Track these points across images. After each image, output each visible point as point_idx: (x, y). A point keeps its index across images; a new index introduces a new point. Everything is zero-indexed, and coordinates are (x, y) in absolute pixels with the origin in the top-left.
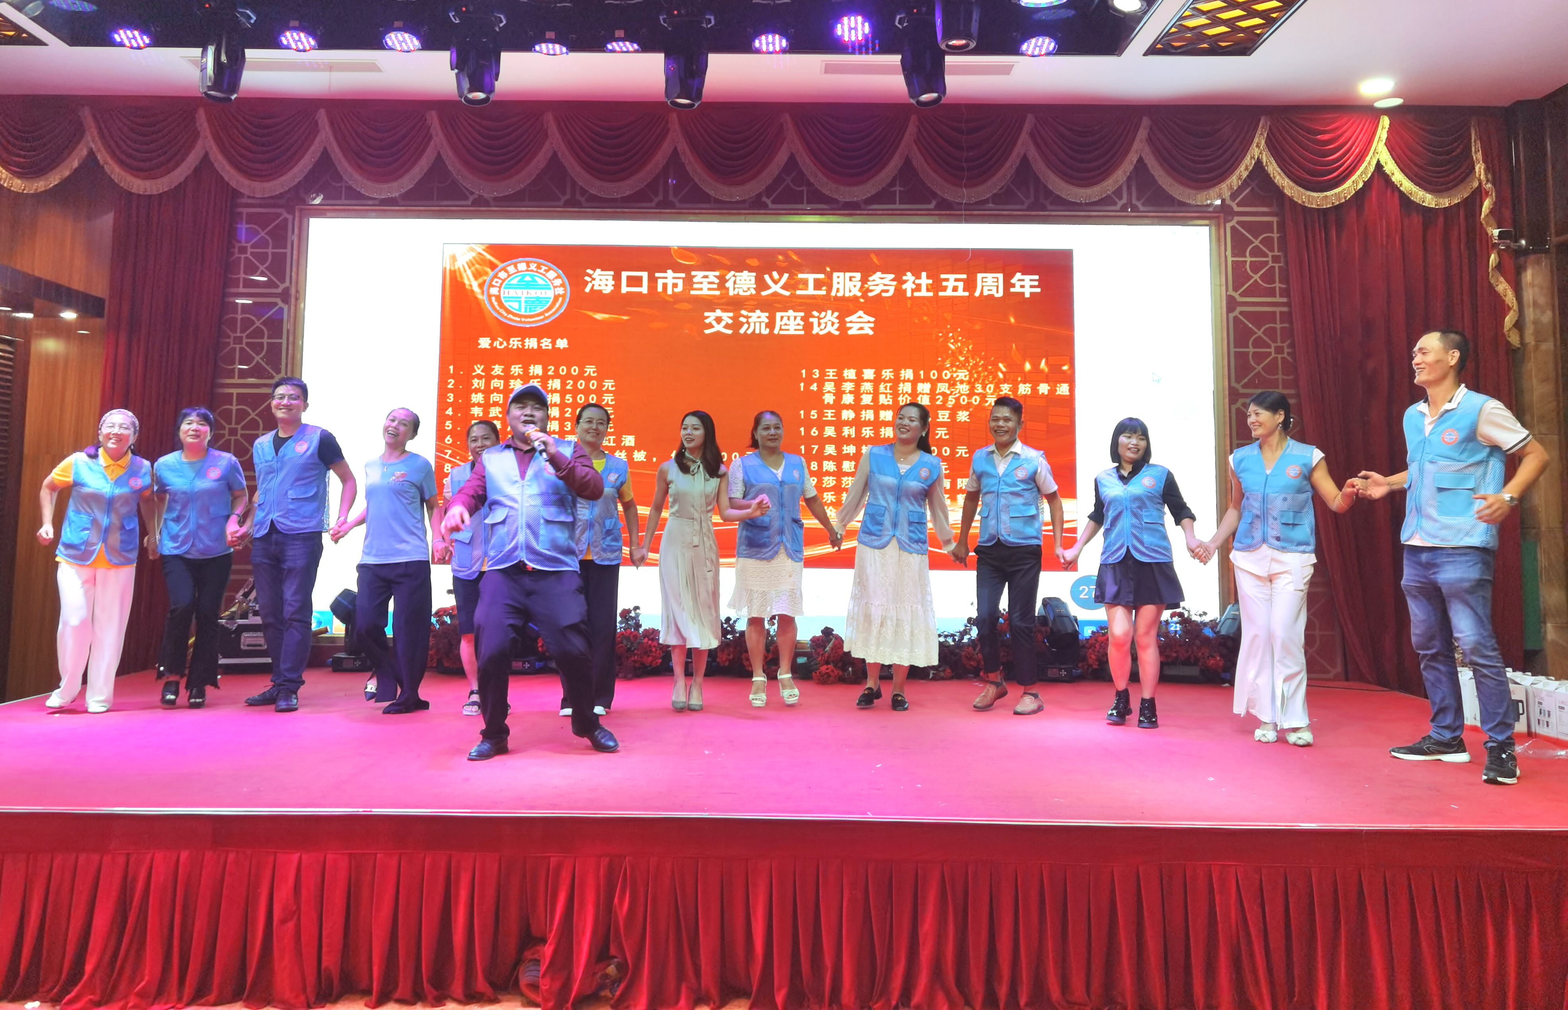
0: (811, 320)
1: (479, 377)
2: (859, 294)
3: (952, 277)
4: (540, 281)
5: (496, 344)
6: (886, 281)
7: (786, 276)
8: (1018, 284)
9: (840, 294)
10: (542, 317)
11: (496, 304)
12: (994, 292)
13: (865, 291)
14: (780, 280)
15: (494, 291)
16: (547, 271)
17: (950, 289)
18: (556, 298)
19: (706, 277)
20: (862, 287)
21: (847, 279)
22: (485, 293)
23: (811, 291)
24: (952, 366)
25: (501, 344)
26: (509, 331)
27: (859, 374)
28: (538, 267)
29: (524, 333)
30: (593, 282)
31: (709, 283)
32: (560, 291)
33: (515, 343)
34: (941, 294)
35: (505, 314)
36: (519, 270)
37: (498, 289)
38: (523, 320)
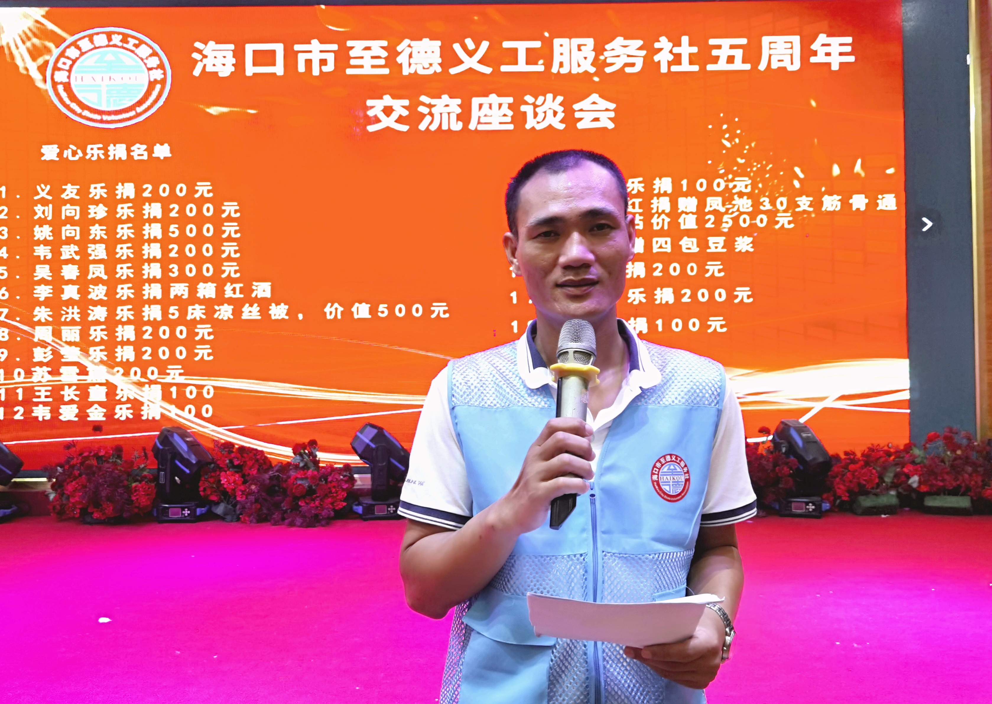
4: (128, 61)
22: (48, 79)
35: (79, 110)
36: (97, 46)
37: (67, 74)
38: (105, 118)
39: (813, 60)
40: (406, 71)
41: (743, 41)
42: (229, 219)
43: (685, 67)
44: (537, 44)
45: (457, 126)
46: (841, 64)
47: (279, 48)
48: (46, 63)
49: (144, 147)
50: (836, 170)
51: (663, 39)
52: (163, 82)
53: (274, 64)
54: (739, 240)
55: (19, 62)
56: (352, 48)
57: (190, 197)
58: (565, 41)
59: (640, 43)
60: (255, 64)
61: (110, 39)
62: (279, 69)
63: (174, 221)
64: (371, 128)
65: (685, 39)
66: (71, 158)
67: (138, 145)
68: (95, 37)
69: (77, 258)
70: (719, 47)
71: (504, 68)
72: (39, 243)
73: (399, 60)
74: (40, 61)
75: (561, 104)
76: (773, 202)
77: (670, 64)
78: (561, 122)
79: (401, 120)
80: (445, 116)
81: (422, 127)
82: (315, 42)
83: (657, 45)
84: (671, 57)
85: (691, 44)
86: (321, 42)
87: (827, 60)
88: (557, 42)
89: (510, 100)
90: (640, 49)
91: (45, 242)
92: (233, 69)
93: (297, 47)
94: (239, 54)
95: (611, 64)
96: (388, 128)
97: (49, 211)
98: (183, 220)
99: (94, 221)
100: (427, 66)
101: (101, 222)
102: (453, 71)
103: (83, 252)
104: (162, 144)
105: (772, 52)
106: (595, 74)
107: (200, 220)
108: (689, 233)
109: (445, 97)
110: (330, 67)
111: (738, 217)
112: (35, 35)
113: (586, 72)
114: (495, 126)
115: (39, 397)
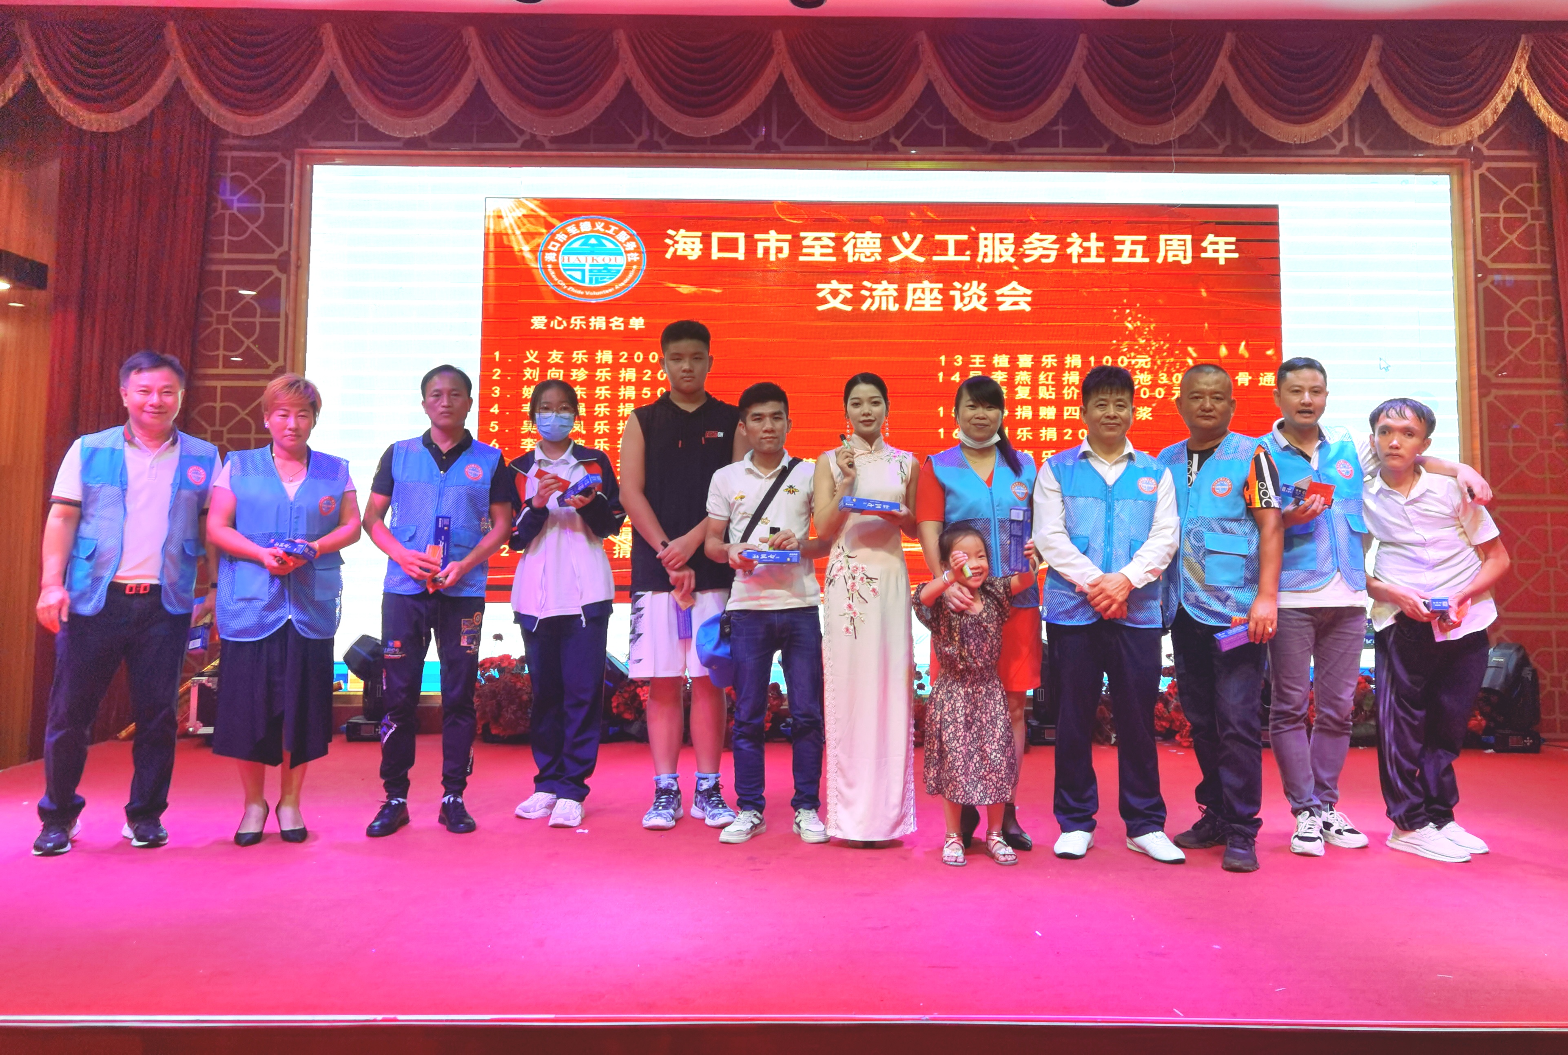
0: (952, 293)
1: (532, 365)
2: (1012, 260)
3: (1128, 239)
4: (609, 245)
5: (554, 324)
6: (1046, 244)
7: (920, 237)
8: (1210, 248)
9: (988, 260)
10: (611, 290)
11: (552, 273)
12: (1180, 258)
13: (1019, 256)
14: (911, 242)
15: (550, 257)
16: (617, 232)
17: (1126, 254)
18: (630, 264)
19: (818, 239)
20: (1016, 250)
21: (997, 241)
22: (540, 259)
23: (951, 256)
24: (1131, 349)
25: (560, 323)
26: (569, 308)
27: (1013, 361)
28: (606, 227)
29: (589, 310)
30: (676, 246)
31: (822, 247)
32: (634, 257)
33: (577, 322)
34: (1115, 260)
35: (565, 287)
37: (555, 254)
61: (593, 226)
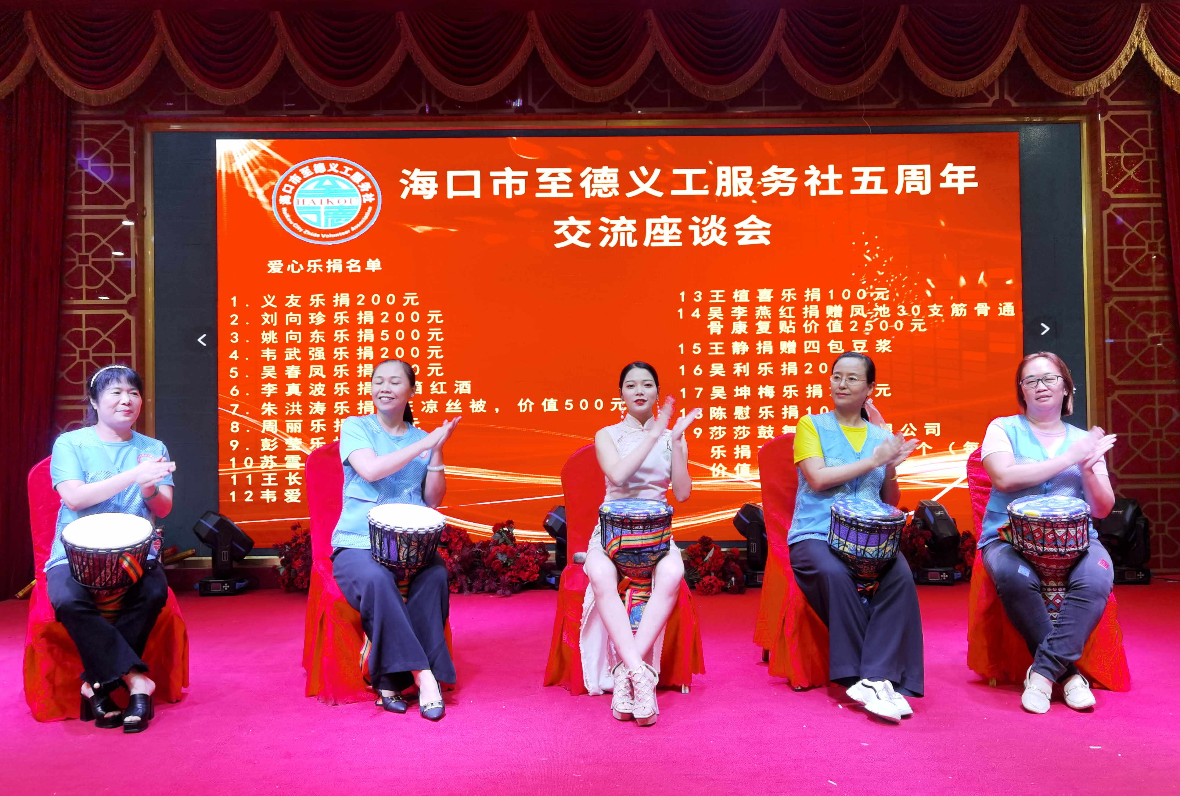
4: (343, 186)
22: (274, 203)
35: (300, 230)
36: (317, 172)
37: (290, 197)
38: (323, 236)
39: (942, 185)
40: (588, 195)
41: (882, 169)
42: (434, 325)
43: (832, 191)
44: (703, 171)
45: (633, 244)
46: (966, 189)
47: (476, 174)
48: (272, 188)
49: (358, 261)
50: (963, 281)
51: (812, 167)
52: (374, 204)
53: (472, 189)
54: (880, 342)
55: (248, 187)
56: (541, 174)
57: (399, 305)
58: (727, 169)
59: (791, 170)
60: (455, 189)
61: (327, 167)
62: (476, 193)
63: (385, 326)
64: (558, 246)
65: (831, 168)
66: (293, 271)
67: (352, 260)
68: (315, 165)
69: (299, 359)
70: (861, 174)
71: (674, 193)
72: (265, 346)
73: (582, 185)
74: (267, 186)
75: (723, 224)
76: (908, 310)
77: (818, 188)
78: (723, 239)
79: (583, 238)
80: (622, 235)
81: (603, 244)
82: (508, 169)
83: (807, 172)
84: (819, 183)
85: (836, 172)
86: (514, 170)
87: (954, 185)
88: (720, 169)
89: (679, 220)
90: (791, 175)
91: (271, 346)
92: (436, 193)
93: (492, 174)
94: (441, 180)
95: (768, 189)
96: (573, 245)
97: (274, 317)
98: (392, 326)
99: (314, 327)
100: (606, 190)
101: (320, 328)
102: (629, 195)
103: (305, 354)
104: (374, 259)
105: (907, 178)
106: (753, 197)
107: (408, 326)
108: (836, 336)
109: (623, 218)
110: (521, 191)
111: (878, 323)
112: (263, 164)
113: (745, 196)
114: (666, 244)
115: (267, 482)
